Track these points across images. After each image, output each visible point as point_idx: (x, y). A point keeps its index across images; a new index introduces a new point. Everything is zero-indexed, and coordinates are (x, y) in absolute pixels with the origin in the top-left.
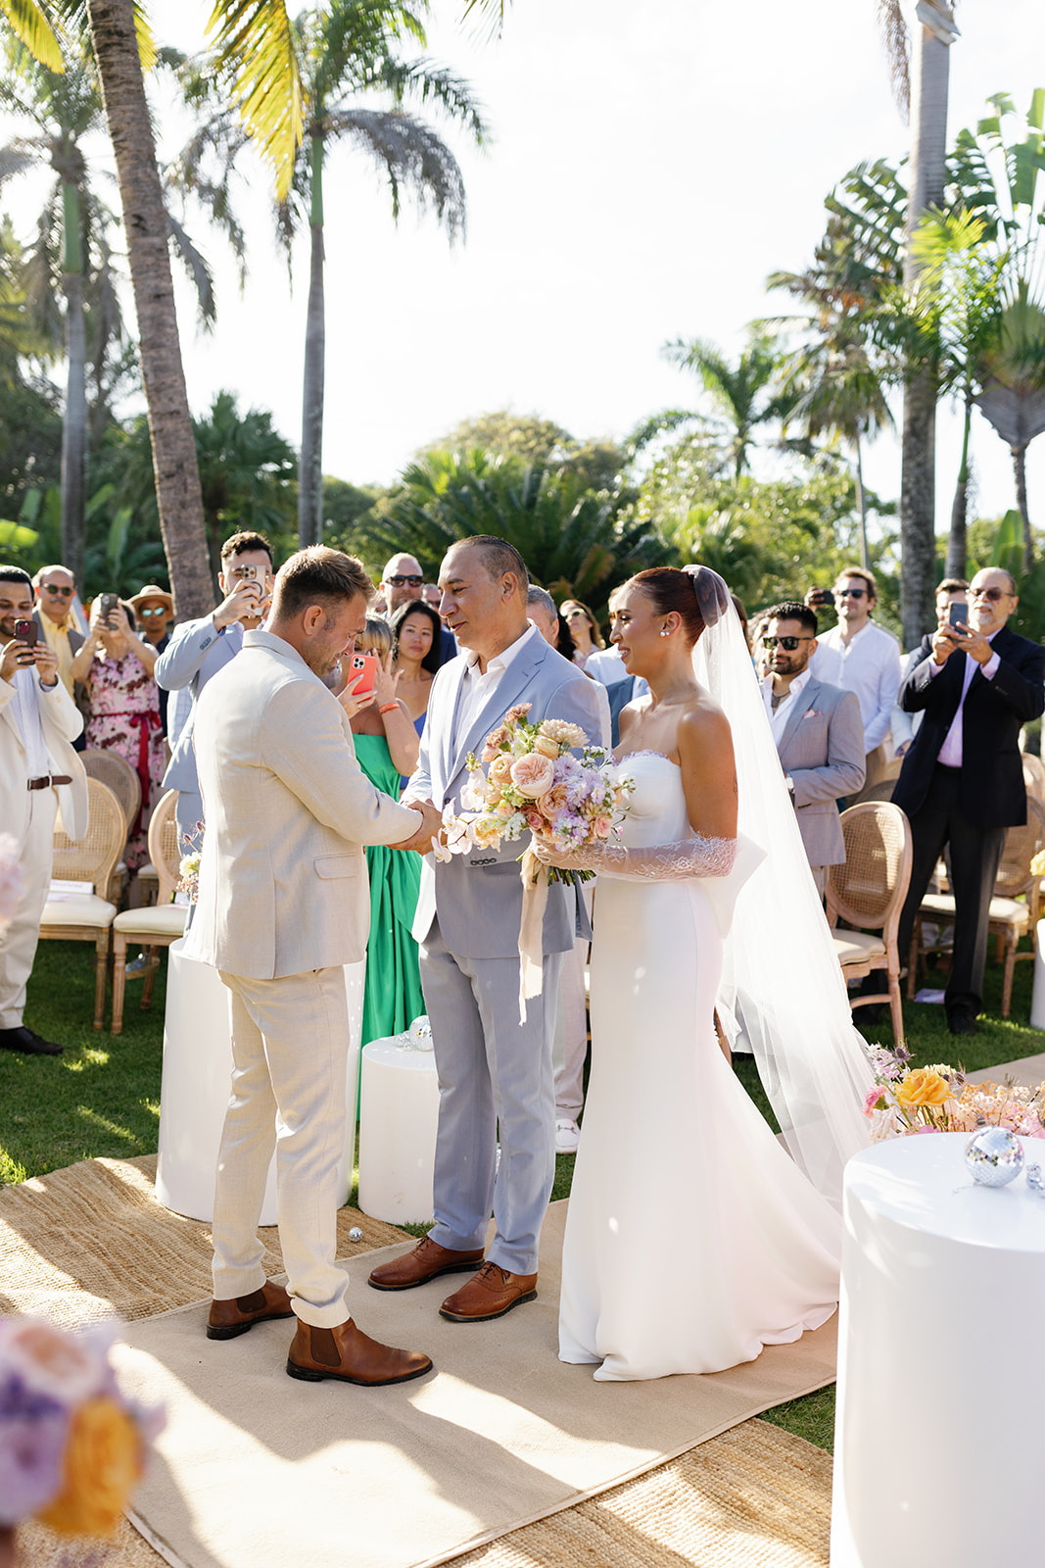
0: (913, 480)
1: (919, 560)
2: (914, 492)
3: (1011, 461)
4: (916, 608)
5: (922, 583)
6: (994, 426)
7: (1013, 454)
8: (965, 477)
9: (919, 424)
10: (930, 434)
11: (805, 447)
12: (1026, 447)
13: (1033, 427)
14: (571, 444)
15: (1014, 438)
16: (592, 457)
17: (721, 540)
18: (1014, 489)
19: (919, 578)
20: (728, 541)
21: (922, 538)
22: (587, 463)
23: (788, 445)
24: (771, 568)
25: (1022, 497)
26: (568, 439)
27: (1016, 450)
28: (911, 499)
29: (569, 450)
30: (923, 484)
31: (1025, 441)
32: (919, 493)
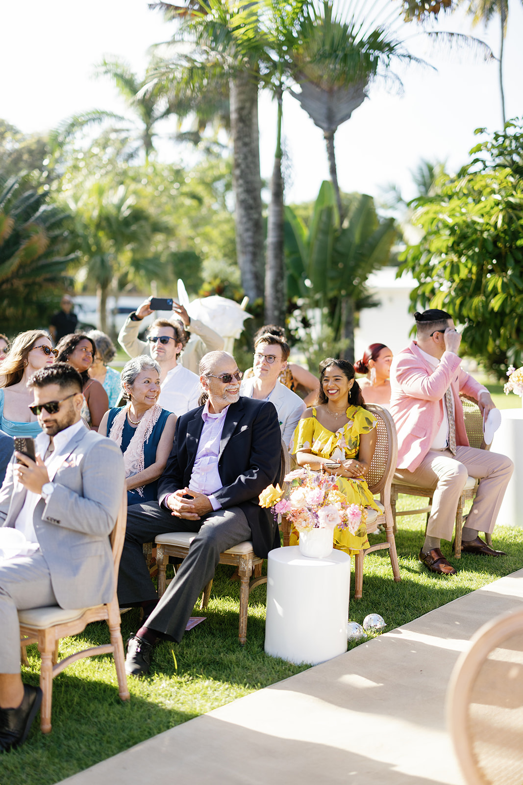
0: (242, 156)
1: (250, 219)
2: (243, 166)
3: (324, 143)
4: (249, 257)
5: (253, 238)
6: (311, 116)
7: (325, 138)
8: (279, 154)
9: (245, 112)
10: (254, 120)
11: (195, 138)
12: (334, 132)
13: (339, 117)
14: (18, 136)
15: (325, 125)
16: (34, 147)
17: (119, 207)
18: (327, 165)
19: (250, 234)
20: (124, 208)
21: (251, 202)
22: (30, 152)
23: (181, 137)
24: (157, 228)
25: (333, 170)
26: (16, 132)
27: (327, 134)
28: (242, 172)
29: (18, 141)
30: (250, 159)
31: (333, 127)
32: (247, 167)
